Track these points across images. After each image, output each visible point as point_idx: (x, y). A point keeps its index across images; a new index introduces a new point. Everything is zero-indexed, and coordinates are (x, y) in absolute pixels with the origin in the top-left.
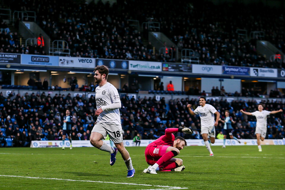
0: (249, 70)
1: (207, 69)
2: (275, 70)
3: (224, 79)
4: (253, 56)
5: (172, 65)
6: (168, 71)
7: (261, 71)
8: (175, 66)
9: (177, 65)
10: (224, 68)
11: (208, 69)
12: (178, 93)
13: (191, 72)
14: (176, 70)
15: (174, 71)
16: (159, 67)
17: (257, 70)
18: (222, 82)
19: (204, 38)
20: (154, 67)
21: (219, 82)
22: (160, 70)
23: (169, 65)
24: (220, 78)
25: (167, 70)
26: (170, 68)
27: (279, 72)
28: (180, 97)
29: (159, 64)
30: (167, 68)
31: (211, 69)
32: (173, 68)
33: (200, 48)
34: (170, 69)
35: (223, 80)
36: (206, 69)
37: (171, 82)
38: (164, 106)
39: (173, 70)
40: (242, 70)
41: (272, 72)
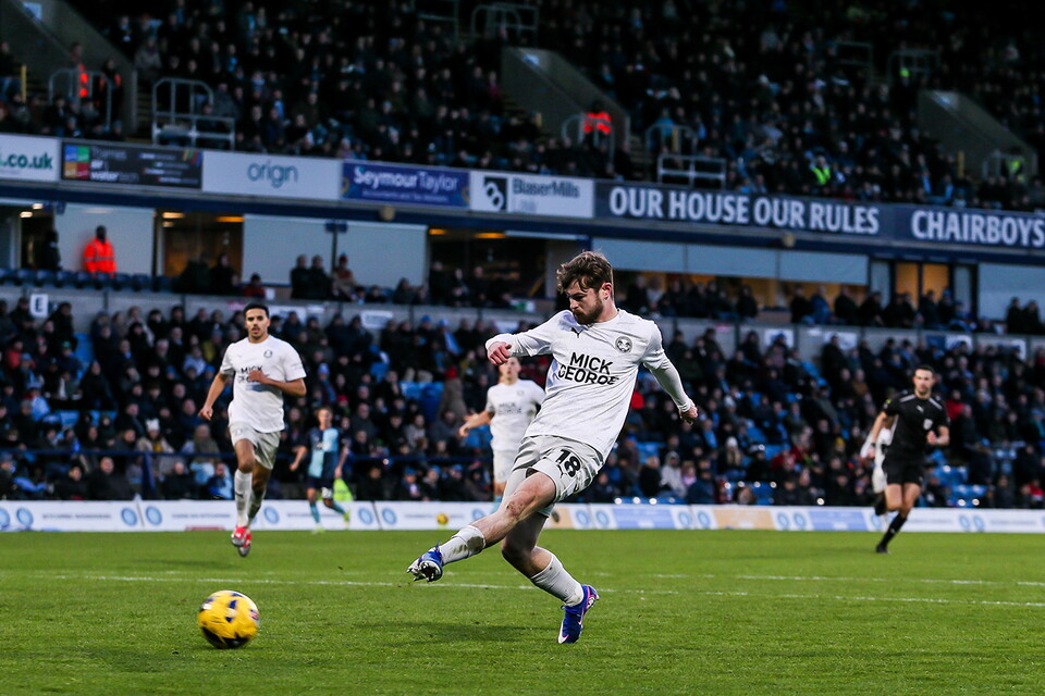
0: (464, 182)
1: (270, 175)
2: (586, 186)
3: (350, 223)
4: (485, 117)
5: (106, 154)
6: (87, 179)
7: (521, 188)
8: (120, 156)
9: (134, 154)
10: (348, 172)
11: (277, 174)
12: (134, 284)
13: (198, 186)
14: (125, 177)
15: (117, 181)
16: (45, 162)
17: (502, 185)
18: (341, 237)
19: (257, 27)
20: (22, 161)
21: (330, 236)
22: (49, 175)
23: (96, 150)
24: (333, 216)
25: (85, 173)
26: (96, 164)
27: (601, 196)
28: (145, 303)
29: (49, 146)
30: (81, 166)
31: (292, 173)
32: (112, 165)
33: (240, 75)
34: (97, 170)
35: (344, 228)
36: (266, 172)
37: (101, 233)
38: (67, 344)
39: (113, 176)
40: (430, 183)
41: (570, 192)
